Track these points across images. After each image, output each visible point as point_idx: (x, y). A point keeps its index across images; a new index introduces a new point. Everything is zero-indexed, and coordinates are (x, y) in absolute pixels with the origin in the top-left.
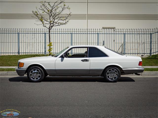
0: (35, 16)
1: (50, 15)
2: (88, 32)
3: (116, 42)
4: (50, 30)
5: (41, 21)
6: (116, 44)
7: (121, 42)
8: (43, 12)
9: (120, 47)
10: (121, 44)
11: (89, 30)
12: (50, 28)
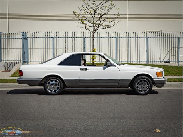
0: (75, 17)
1: (93, 16)
2: (128, 35)
3: (162, 48)
4: (93, 34)
5: (83, 23)
6: (162, 50)
7: (168, 48)
8: (84, 13)
9: (167, 53)
10: (168, 50)
11: (130, 34)
12: (94, 31)
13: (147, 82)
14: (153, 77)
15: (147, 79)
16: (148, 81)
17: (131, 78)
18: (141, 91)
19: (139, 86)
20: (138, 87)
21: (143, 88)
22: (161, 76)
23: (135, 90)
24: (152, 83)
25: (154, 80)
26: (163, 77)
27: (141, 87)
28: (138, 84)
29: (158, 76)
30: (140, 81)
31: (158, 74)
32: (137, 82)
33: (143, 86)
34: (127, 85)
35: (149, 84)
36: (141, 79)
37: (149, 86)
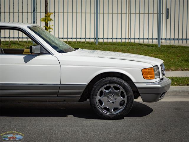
13: (122, 89)
14: (134, 80)
15: (120, 84)
16: (124, 87)
17: (85, 81)
18: (108, 110)
19: (104, 98)
20: (101, 102)
21: (113, 103)
22: (152, 78)
23: (95, 108)
24: (131, 94)
25: (137, 85)
26: (159, 79)
27: (109, 101)
28: (101, 95)
29: (145, 77)
30: (105, 88)
31: (146, 73)
32: (99, 91)
33: (111, 99)
34: (78, 97)
35: (126, 95)
36: (107, 84)
37: (126, 99)
